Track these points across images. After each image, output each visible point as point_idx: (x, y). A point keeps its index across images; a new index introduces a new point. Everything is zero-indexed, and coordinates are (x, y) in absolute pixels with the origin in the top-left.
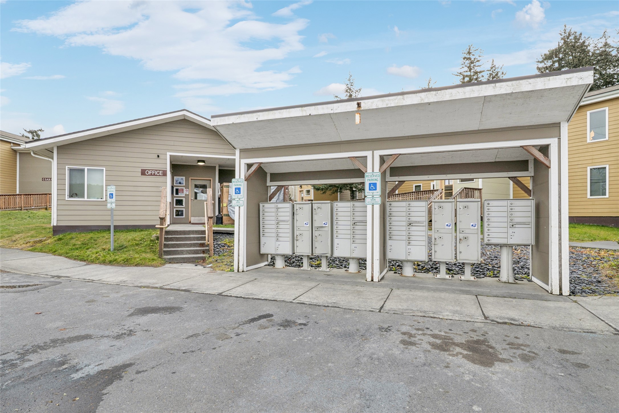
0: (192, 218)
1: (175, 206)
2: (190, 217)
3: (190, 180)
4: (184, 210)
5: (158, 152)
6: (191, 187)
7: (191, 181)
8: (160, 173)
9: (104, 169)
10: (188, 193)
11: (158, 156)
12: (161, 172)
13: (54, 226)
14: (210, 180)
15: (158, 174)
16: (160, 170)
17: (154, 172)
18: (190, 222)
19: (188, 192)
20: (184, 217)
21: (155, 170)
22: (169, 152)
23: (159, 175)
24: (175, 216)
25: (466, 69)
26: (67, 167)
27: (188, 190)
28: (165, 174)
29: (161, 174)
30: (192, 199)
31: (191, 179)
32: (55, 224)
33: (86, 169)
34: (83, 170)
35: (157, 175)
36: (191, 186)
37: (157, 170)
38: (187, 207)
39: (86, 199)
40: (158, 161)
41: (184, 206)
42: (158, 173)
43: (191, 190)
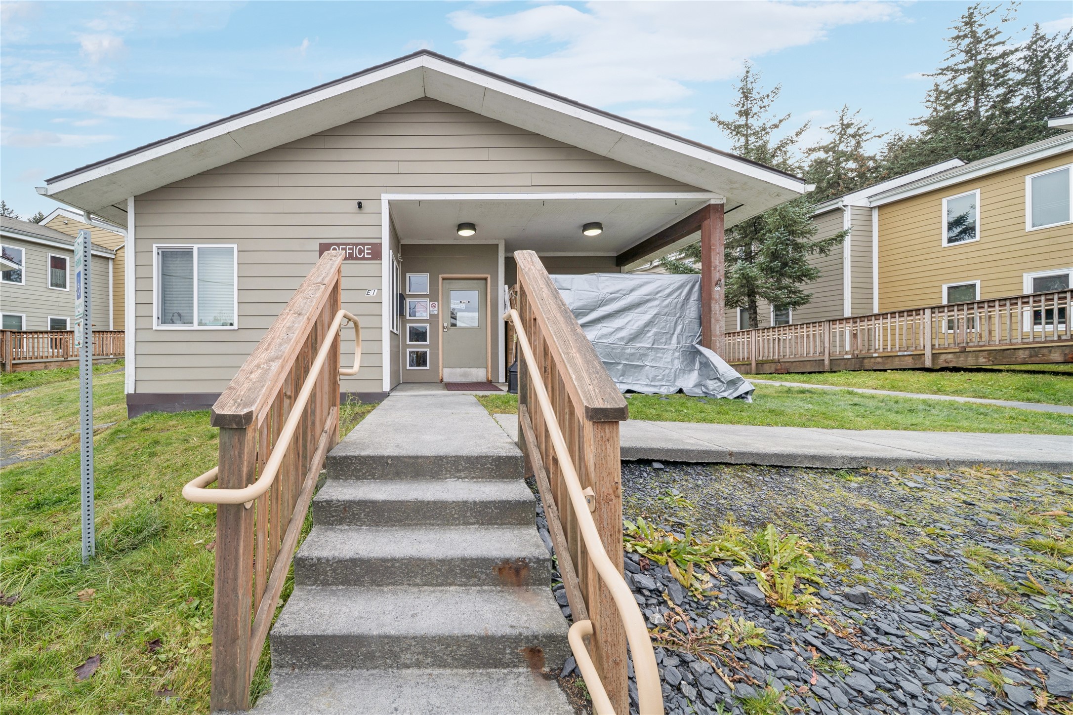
0: (445, 369)
1: (408, 342)
2: (441, 368)
3: (441, 279)
4: (428, 351)
5: (360, 194)
6: (443, 298)
7: (443, 283)
8: (366, 251)
9: (235, 246)
10: (436, 312)
11: (360, 205)
12: (368, 249)
13: (129, 395)
14: (486, 279)
15: (360, 254)
16: (364, 245)
17: (350, 249)
18: (442, 381)
19: (436, 308)
20: (428, 367)
21: (353, 244)
22: (387, 192)
23: (364, 258)
24: (408, 367)
25: (963, 56)
26: (154, 246)
27: (436, 303)
28: (376, 254)
29: (368, 254)
30: (445, 325)
31: (443, 279)
32: (132, 391)
33: (196, 247)
34: (188, 253)
35: (357, 258)
36: (443, 294)
37: (357, 245)
38: (435, 346)
39: (195, 327)
40: (360, 219)
41: (428, 343)
42: (361, 251)
43: (443, 305)
